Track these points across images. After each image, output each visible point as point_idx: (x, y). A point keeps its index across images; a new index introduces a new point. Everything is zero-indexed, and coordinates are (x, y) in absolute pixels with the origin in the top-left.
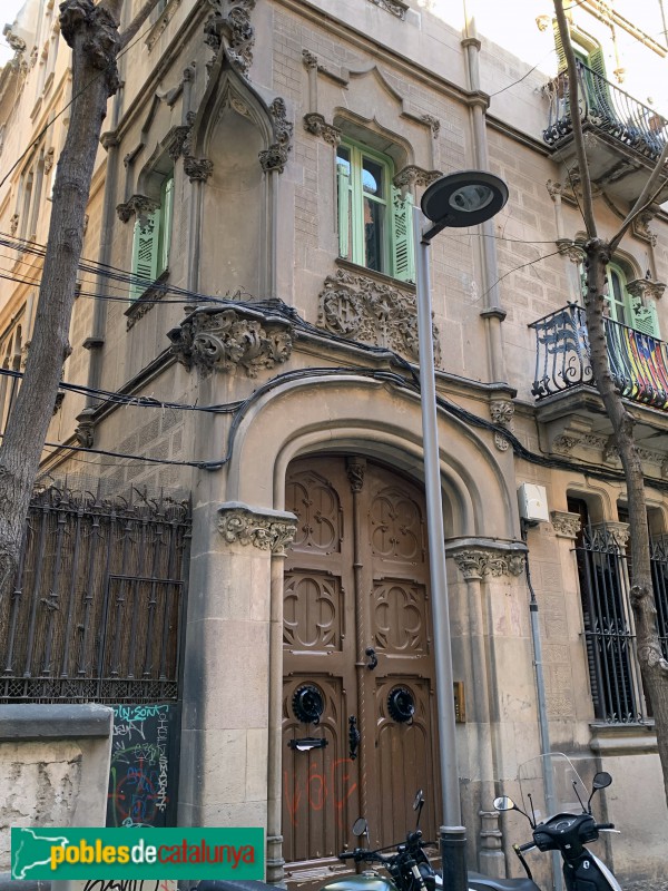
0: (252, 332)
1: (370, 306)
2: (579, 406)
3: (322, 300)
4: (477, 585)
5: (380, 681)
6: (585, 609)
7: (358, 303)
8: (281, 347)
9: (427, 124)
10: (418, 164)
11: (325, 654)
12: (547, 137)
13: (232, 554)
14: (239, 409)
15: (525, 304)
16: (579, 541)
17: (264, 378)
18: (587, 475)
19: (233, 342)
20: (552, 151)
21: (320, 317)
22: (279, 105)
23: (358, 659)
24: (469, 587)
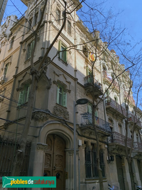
0: (44, 115)
1: (60, 111)
2: (88, 128)
3: (54, 109)
4: (71, 156)
5: (55, 172)
6: (86, 159)
7: (59, 110)
8: (48, 117)
9: (69, 83)
10: (68, 89)
11: (48, 167)
12: (84, 85)
13: (38, 151)
14: (41, 127)
15: (80, 111)
16: (85, 149)
17: (45, 122)
18: (87, 138)
19: (42, 116)
20: (85, 87)
21: (53, 112)
22: (50, 79)
23: (53, 168)
24: (70, 157)
